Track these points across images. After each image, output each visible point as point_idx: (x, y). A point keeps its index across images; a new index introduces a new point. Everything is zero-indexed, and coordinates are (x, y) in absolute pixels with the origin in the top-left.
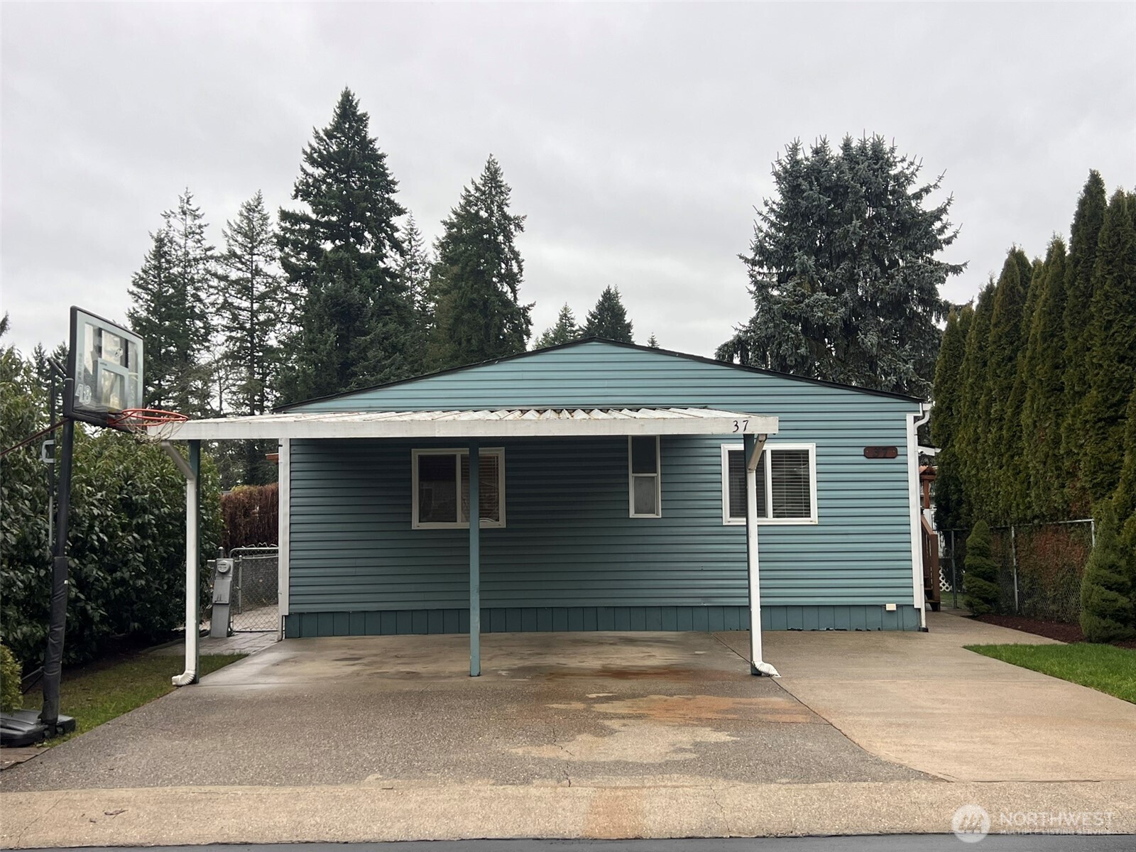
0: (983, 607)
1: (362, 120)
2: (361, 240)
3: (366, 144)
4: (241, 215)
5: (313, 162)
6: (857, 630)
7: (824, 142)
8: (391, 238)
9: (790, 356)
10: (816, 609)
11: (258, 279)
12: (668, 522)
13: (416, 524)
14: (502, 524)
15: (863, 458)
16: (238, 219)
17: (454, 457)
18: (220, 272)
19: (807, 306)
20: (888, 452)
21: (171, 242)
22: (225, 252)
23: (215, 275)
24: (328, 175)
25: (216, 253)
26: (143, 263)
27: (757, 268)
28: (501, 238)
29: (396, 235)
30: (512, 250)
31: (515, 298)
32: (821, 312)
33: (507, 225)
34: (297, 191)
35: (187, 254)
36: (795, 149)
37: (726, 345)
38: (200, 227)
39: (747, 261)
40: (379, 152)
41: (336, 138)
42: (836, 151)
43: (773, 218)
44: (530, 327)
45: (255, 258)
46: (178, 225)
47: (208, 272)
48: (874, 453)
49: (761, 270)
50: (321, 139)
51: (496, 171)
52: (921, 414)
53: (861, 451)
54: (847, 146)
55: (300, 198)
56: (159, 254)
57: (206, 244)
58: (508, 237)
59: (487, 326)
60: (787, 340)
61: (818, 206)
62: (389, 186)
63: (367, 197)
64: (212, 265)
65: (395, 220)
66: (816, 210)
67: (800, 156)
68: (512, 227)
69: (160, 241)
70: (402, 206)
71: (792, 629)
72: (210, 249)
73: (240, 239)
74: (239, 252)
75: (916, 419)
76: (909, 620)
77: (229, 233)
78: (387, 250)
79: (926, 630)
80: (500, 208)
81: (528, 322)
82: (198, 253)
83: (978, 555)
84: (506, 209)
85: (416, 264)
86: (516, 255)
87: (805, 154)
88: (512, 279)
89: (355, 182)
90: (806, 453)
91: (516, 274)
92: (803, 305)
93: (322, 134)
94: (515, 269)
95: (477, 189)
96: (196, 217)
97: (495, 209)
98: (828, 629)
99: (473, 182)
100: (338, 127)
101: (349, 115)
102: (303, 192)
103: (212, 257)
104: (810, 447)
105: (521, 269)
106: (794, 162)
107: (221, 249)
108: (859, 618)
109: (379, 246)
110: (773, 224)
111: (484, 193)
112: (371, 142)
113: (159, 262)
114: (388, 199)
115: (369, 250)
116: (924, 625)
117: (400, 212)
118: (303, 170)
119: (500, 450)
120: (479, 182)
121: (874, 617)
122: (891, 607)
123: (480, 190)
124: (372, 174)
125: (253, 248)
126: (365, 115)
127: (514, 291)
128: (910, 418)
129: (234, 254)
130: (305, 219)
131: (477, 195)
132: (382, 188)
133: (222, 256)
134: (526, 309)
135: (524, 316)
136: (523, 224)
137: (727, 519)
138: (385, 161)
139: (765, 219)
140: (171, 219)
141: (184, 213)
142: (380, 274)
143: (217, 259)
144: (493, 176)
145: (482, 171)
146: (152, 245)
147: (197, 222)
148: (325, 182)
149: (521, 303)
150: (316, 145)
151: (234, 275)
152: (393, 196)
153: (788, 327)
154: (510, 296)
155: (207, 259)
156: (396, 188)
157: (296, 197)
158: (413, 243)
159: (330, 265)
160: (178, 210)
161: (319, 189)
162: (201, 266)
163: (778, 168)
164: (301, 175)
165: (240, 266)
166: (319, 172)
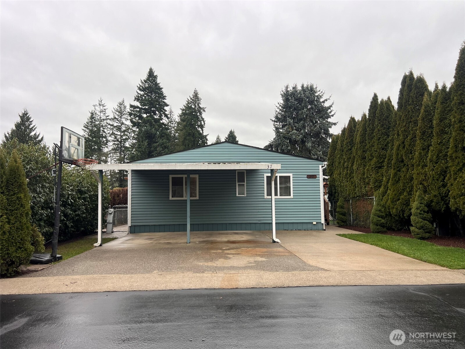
0: (342, 223)
1: (156, 77)
2: (155, 114)
3: (157, 84)
4: (118, 106)
5: (140, 90)
6: (304, 230)
7: (296, 85)
8: (164, 113)
9: (285, 149)
10: (292, 224)
11: (123, 126)
12: (248, 198)
13: (171, 198)
14: (197, 198)
15: (307, 178)
16: (117, 107)
17: (183, 178)
18: (111, 123)
19: (291, 134)
20: (314, 177)
21: (96, 114)
22: (113, 117)
23: (109, 124)
24: (145, 94)
25: (110, 117)
26: (87, 121)
27: (276, 123)
28: (198, 114)
30: (202, 118)
31: (203, 133)
32: (295, 136)
33: (200, 110)
34: (135, 98)
35: (101, 118)
36: (287, 87)
37: (266, 146)
38: (105, 109)
39: (273, 121)
40: (161, 87)
41: (147, 82)
42: (299, 88)
43: (280, 108)
45: (122, 119)
46: (98, 109)
47: (107, 123)
48: (309, 177)
49: (277, 124)
50: (143, 83)
51: (197, 93)
52: (324, 165)
53: (306, 176)
54: (303, 87)
55: (136, 101)
56: (92, 117)
57: (107, 115)
58: (201, 114)
59: (194, 141)
60: (285, 145)
61: (294, 104)
62: (164, 97)
63: (157, 101)
64: (108, 121)
65: (166, 108)
66: (293, 105)
67: (289, 89)
68: (202, 111)
69: (92, 114)
70: (168, 104)
71: (285, 230)
72: (108, 116)
73: (117, 113)
74: (117, 117)
75: (322, 167)
76: (320, 226)
77: (114, 111)
78: (163, 117)
79: (325, 230)
81: (207, 140)
82: (104, 118)
83: (341, 208)
84: (200, 105)
85: (172, 122)
87: (290, 89)
88: (202, 127)
89: (153, 96)
90: (289, 177)
92: (289, 134)
93: (143, 81)
94: (203, 124)
95: (191, 99)
96: (104, 106)
97: (197, 105)
98: (296, 230)
99: (190, 97)
100: (148, 79)
101: (151, 76)
102: (137, 99)
103: (108, 119)
104: (291, 175)
105: (205, 123)
106: (287, 91)
107: (111, 116)
108: (305, 226)
109: (161, 116)
110: (280, 110)
112: (158, 84)
113: (92, 120)
114: (164, 101)
115: (158, 117)
116: (324, 229)
118: (137, 92)
119: (197, 176)
120: (192, 97)
121: (310, 226)
122: (314, 223)
123: (192, 99)
124: (159, 94)
125: (121, 116)
126: (156, 76)
127: (202, 130)
128: (320, 166)
129: (115, 118)
130: (138, 107)
131: (191, 101)
132: (162, 98)
133: (112, 118)
134: (206, 136)
135: (206, 138)
136: (205, 110)
137: (266, 197)
138: (163, 90)
139: (278, 108)
140: (96, 107)
141: (100, 105)
142: (161, 124)
143: (110, 119)
144: (196, 95)
145: (193, 93)
146: (90, 115)
147: (104, 108)
148: (144, 96)
151: (115, 124)
153: (285, 141)
154: (201, 132)
155: (107, 119)
157: (135, 100)
158: (171, 115)
159: (145, 121)
160: (98, 104)
161: (142, 98)
162: (105, 122)
163: (282, 93)
164: (137, 94)
165: (117, 121)
166: (142, 93)
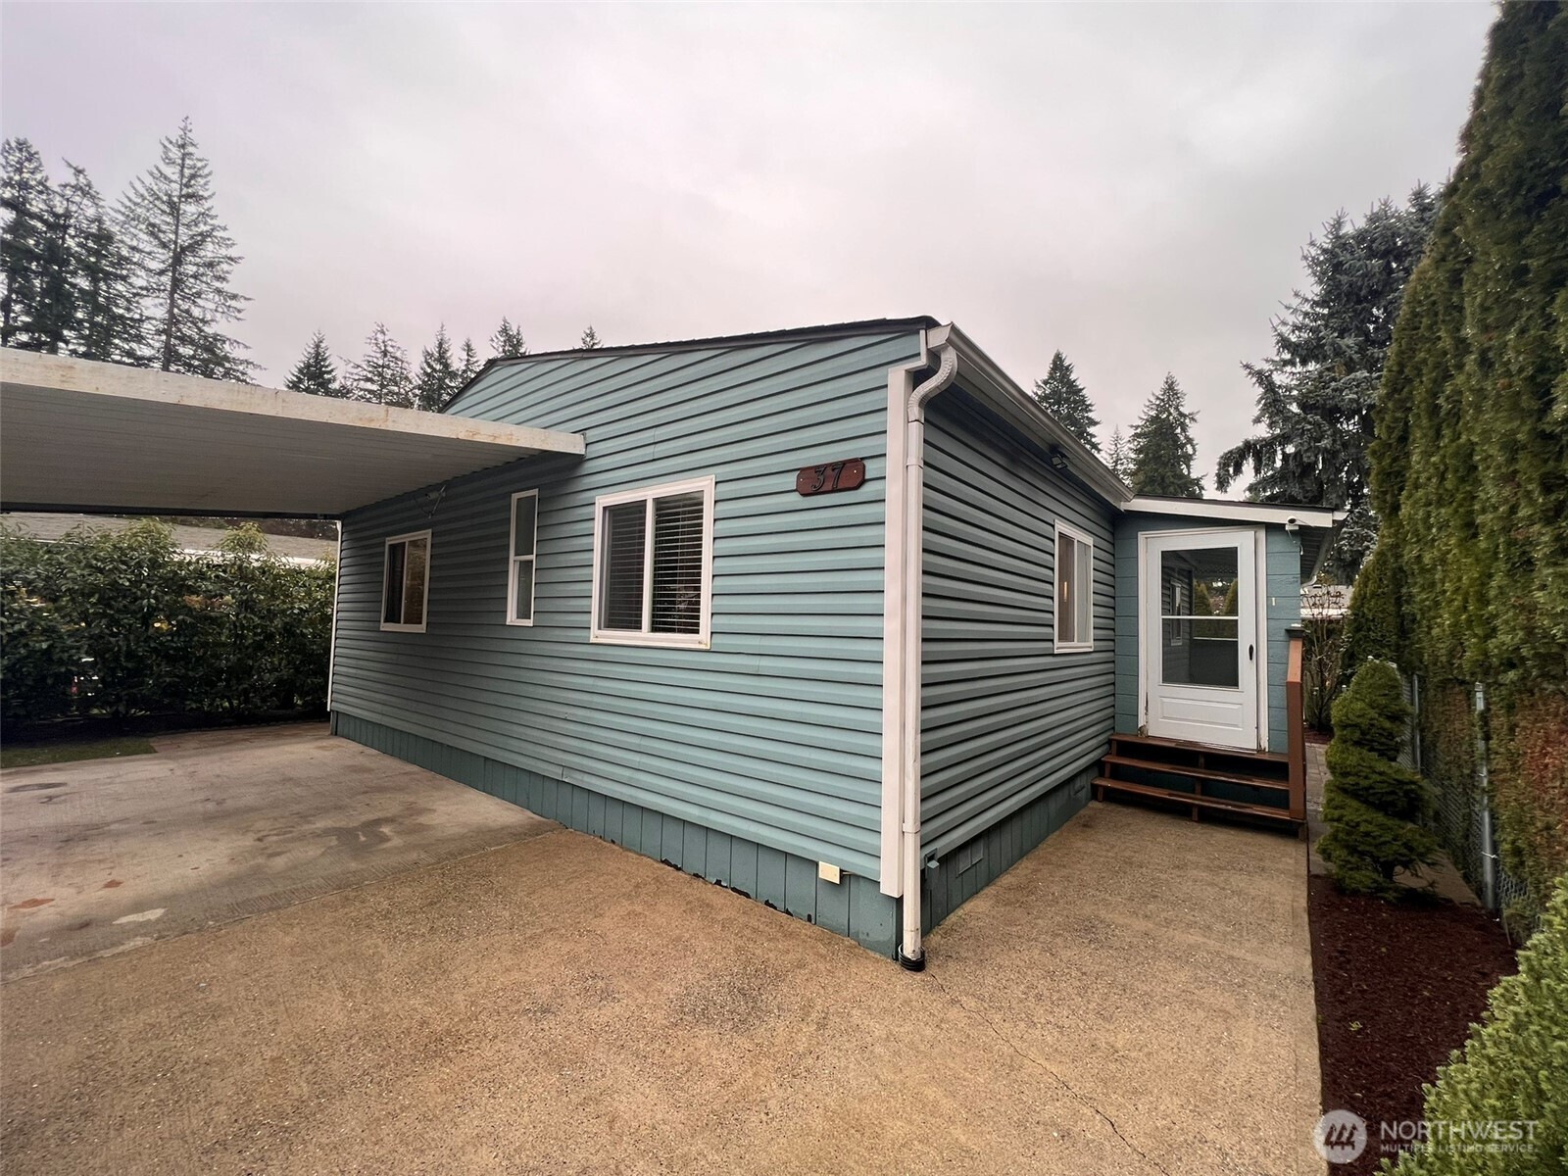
6: (767, 903)
14: (422, 628)
15: (796, 499)
28: (1178, 431)
29: (1093, 440)
30: (1186, 437)
31: (1189, 472)
33: (1182, 420)
40: (1080, 387)
42: (1401, 207)
43: (1307, 308)
44: (1203, 492)
50: (1039, 386)
52: (922, 361)
53: (791, 481)
54: (1419, 197)
58: (1184, 430)
62: (1087, 408)
65: (1091, 430)
67: (1346, 230)
68: (1187, 421)
70: (1097, 419)
79: (917, 966)
80: (1177, 409)
83: (1357, 743)
84: (1181, 409)
86: (1190, 441)
87: (1354, 224)
88: (1188, 459)
90: (699, 499)
91: (1191, 455)
93: (1040, 383)
94: (1190, 451)
95: (1157, 398)
97: (1172, 411)
99: (1153, 394)
100: (1051, 377)
101: (1059, 367)
104: (703, 484)
105: (1194, 450)
106: (1338, 237)
108: (771, 879)
110: (1305, 315)
111: (1163, 400)
112: (1074, 381)
114: (1087, 416)
116: (910, 947)
117: (1094, 423)
120: (1158, 393)
121: (791, 884)
123: (1160, 399)
124: (1075, 402)
126: (1070, 365)
127: (1188, 467)
128: (897, 377)
131: (1158, 402)
132: (1082, 409)
134: (1198, 480)
135: (1198, 484)
136: (1196, 417)
138: (1084, 392)
144: (1170, 388)
145: (1163, 386)
149: (1193, 476)
150: (1035, 390)
152: (1090, 415)
154: (1185, 472)
156: (1093, 408)
